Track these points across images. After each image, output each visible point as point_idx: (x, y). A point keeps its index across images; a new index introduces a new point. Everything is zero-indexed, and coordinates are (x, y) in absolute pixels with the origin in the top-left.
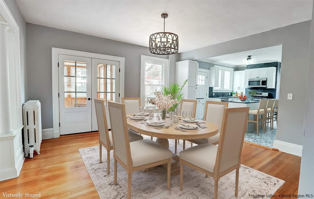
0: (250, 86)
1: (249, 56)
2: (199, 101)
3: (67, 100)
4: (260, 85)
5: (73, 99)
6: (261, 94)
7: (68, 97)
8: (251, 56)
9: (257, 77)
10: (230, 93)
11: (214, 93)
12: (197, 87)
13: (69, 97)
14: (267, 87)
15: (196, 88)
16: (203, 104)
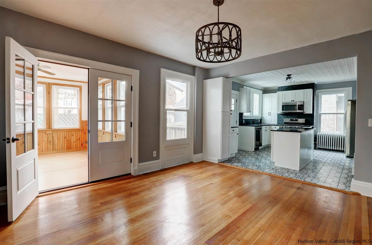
0: (284, 111)
1: (289, 75)
2: (234, 131)
3: (46, 133)
4: (296, 110)
5: (54, 131)
6: (297, 120)
7: (47, 129)
8: (290, 75)
9: (292, 101)
10: (259, 120)
11: (244, 120)
12: (231, 112)
13: (49, 129)
14: (305, 112)
15: (231, 114)
16: (238, 134)
